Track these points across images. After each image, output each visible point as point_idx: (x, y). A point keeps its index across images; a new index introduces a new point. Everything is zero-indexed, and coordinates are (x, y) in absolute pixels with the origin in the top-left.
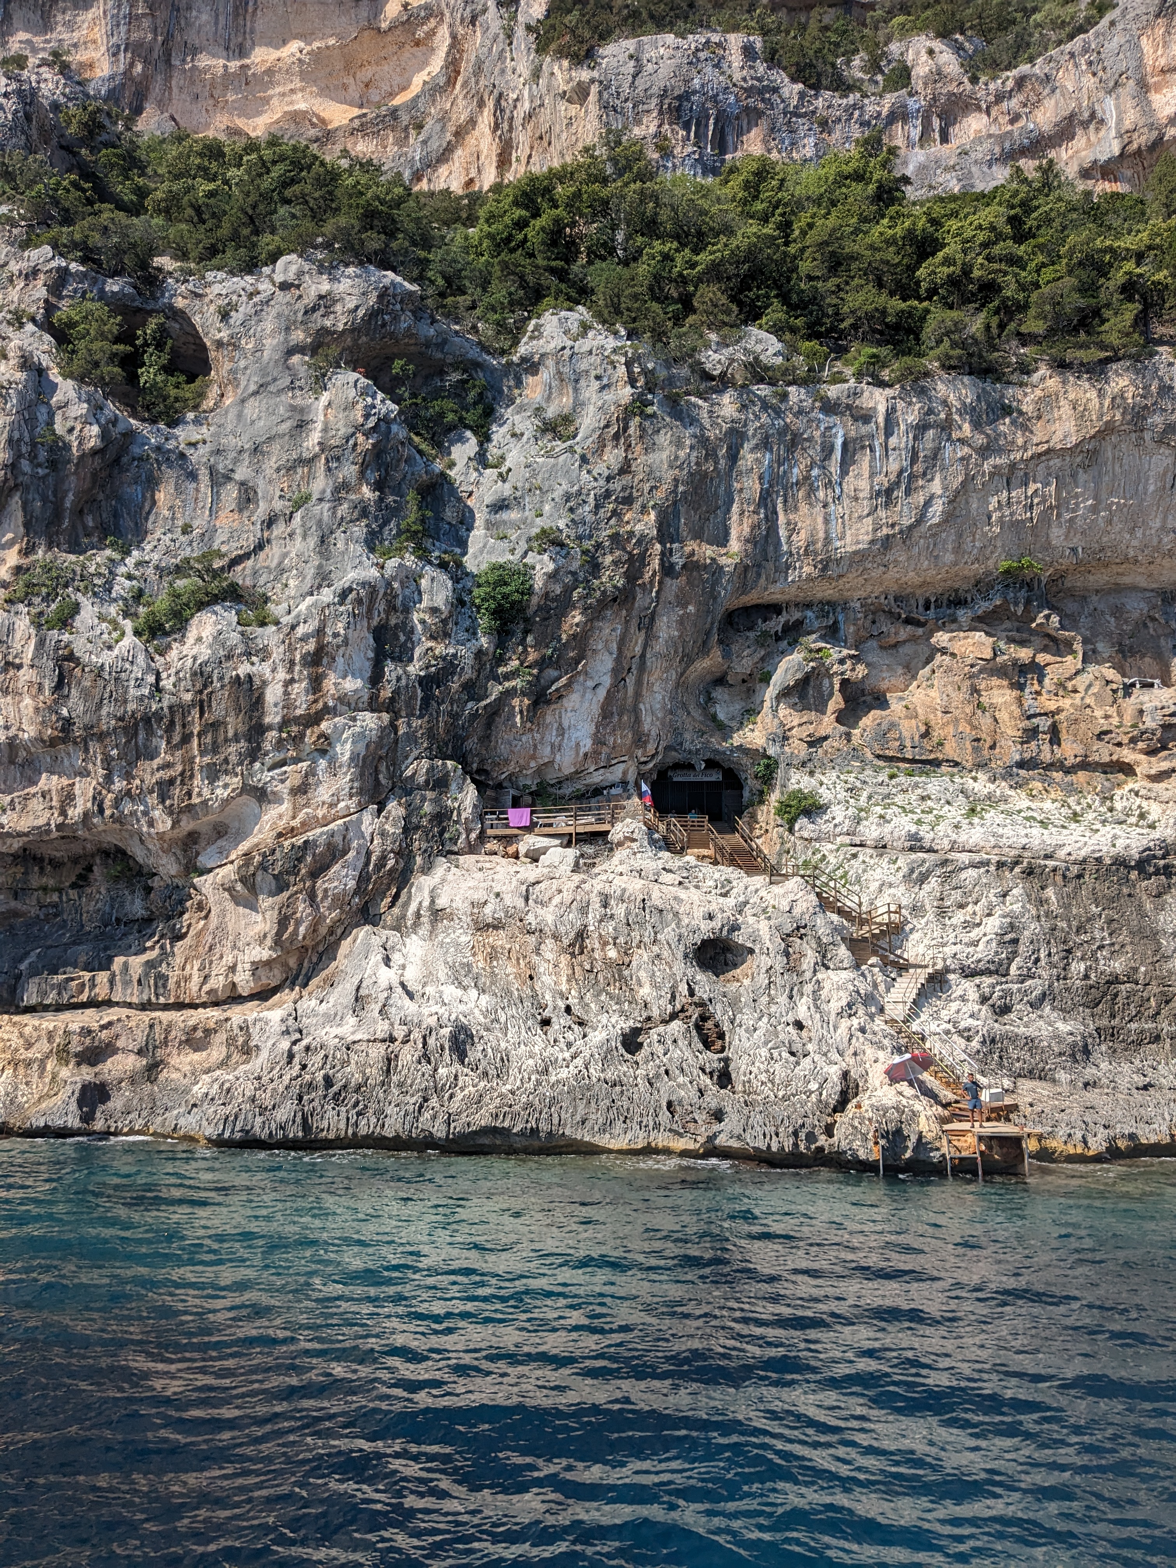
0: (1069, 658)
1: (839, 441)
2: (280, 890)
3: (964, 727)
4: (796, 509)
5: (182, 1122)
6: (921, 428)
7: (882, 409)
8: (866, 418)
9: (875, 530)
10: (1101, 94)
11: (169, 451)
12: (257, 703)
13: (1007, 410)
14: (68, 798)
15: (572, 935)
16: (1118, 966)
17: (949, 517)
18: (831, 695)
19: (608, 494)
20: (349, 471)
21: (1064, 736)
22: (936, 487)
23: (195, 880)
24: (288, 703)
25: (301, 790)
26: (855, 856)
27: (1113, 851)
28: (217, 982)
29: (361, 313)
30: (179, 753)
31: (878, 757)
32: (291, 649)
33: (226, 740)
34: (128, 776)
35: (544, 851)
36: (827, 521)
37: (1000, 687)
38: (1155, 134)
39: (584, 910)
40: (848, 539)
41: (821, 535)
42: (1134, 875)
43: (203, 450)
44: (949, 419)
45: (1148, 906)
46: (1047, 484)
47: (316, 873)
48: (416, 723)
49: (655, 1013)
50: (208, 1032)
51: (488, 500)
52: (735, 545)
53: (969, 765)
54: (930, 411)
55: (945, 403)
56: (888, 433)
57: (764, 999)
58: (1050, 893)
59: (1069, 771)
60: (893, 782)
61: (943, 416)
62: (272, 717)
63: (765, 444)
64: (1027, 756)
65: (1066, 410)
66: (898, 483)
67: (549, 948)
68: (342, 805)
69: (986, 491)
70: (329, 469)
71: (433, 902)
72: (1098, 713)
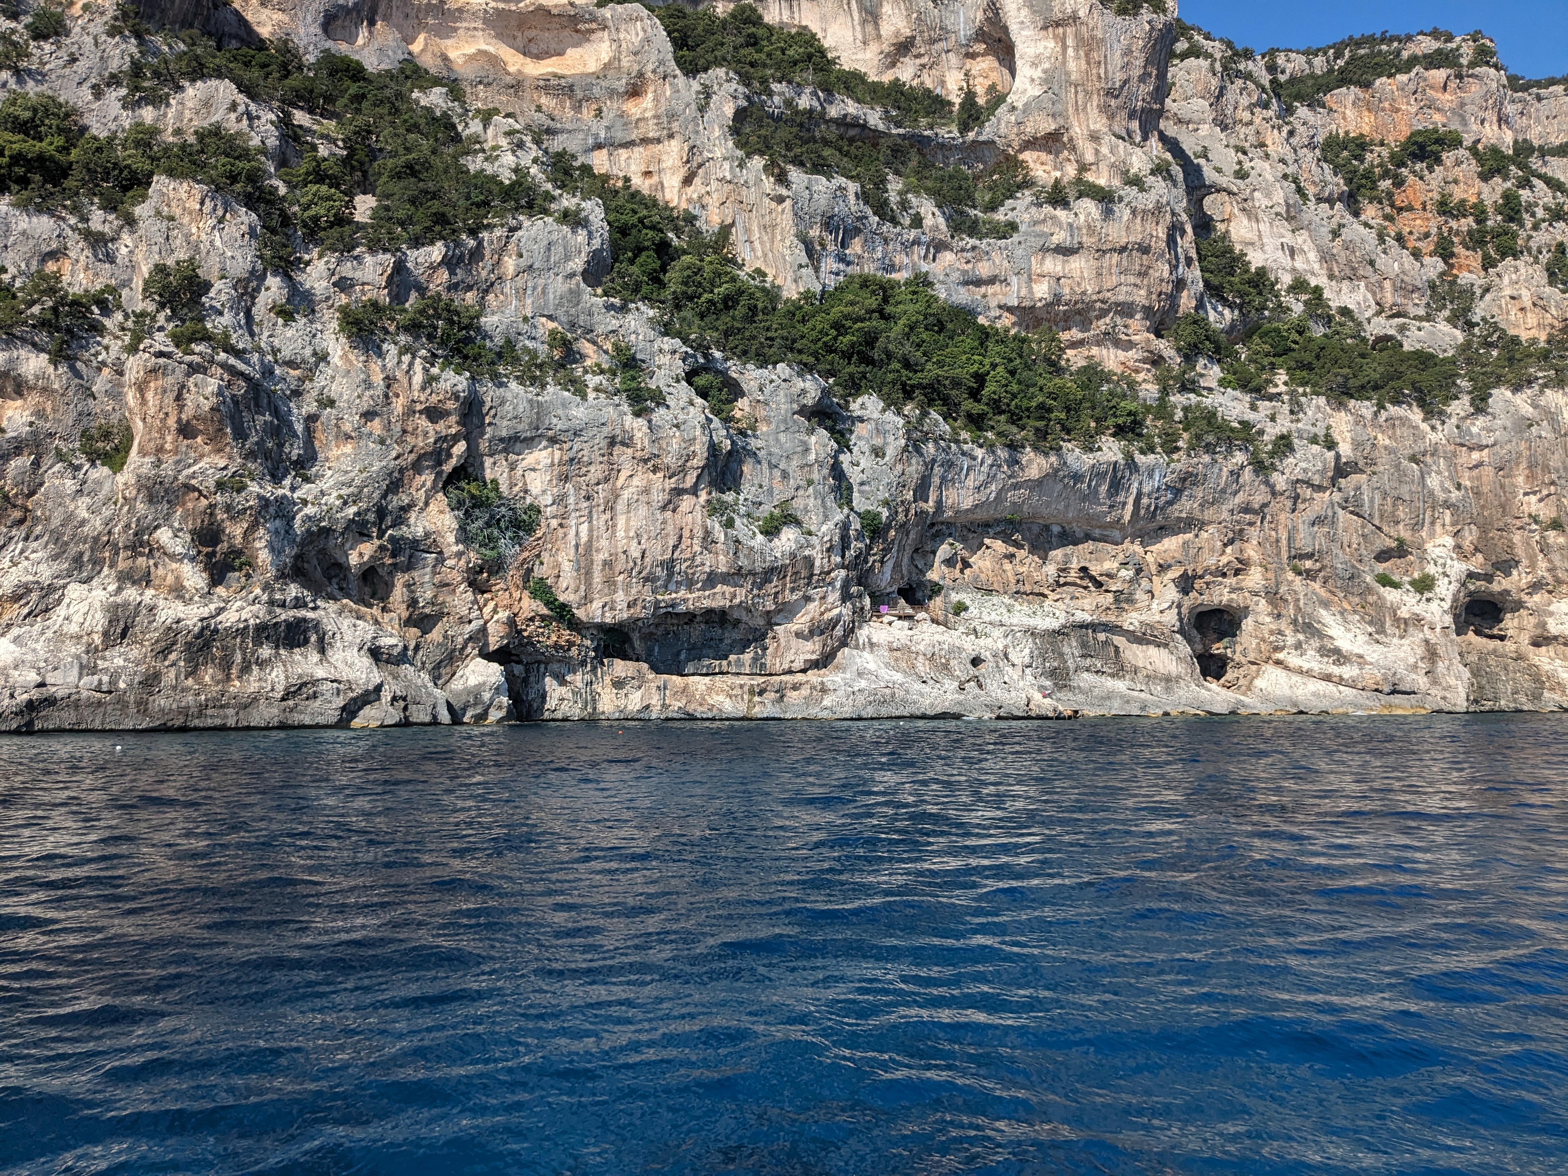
0: (1021, 550)
1: (965, 467)
3: (998, 578)
4: (950, 490)
6: (992, 466)
7: (980, 456)
8: (975, 459)
9: (973, 501)
10: (1011, 273)
12: (813, 565)
13: (1017, 462)
14: (734, 596)
16: (1056, 664)
17: (995, 499)
18: (957, 562)
19: (899, 483)
20: (825, 471)
21: (1026, 582)
22: (993, 487)
23: (773, 628)
24: (822, 567)
25: (823, 598)
26: (987, 627)
27: (1050, 627)
28: (786, 666)
29: (817, 398)
30: (782, 582)
31: (976, 587)
32: (822, 546)
33: (799, 578)
35: (892, 621)
37: (1006, 562)
38: (1032, 302)
40: (965, 504)
41: (956, 501)
42: (1056, 635)
43: (763, 452)
44: (1000, 463)
45: (1061, 645)
46: (1026, 491)
47: (831, 629)
48: (853, 573)
50: (799, 684)
51: (858, 480)
52: (931, 504)
53: (1002, 593)
54: (995, 460)
55: (999, 457)
56: (981, 466)
58: (1038, 641)
59: (1029, 595)
60: (984, 598)
61: (998, 462)
62: (817, 572)
63: (942, 465)
64: (1017, 589)
65: (1035, 466)
66: (982, 485)
69: (1009, 490)
71: (868, 640)
72: (1035, 574)
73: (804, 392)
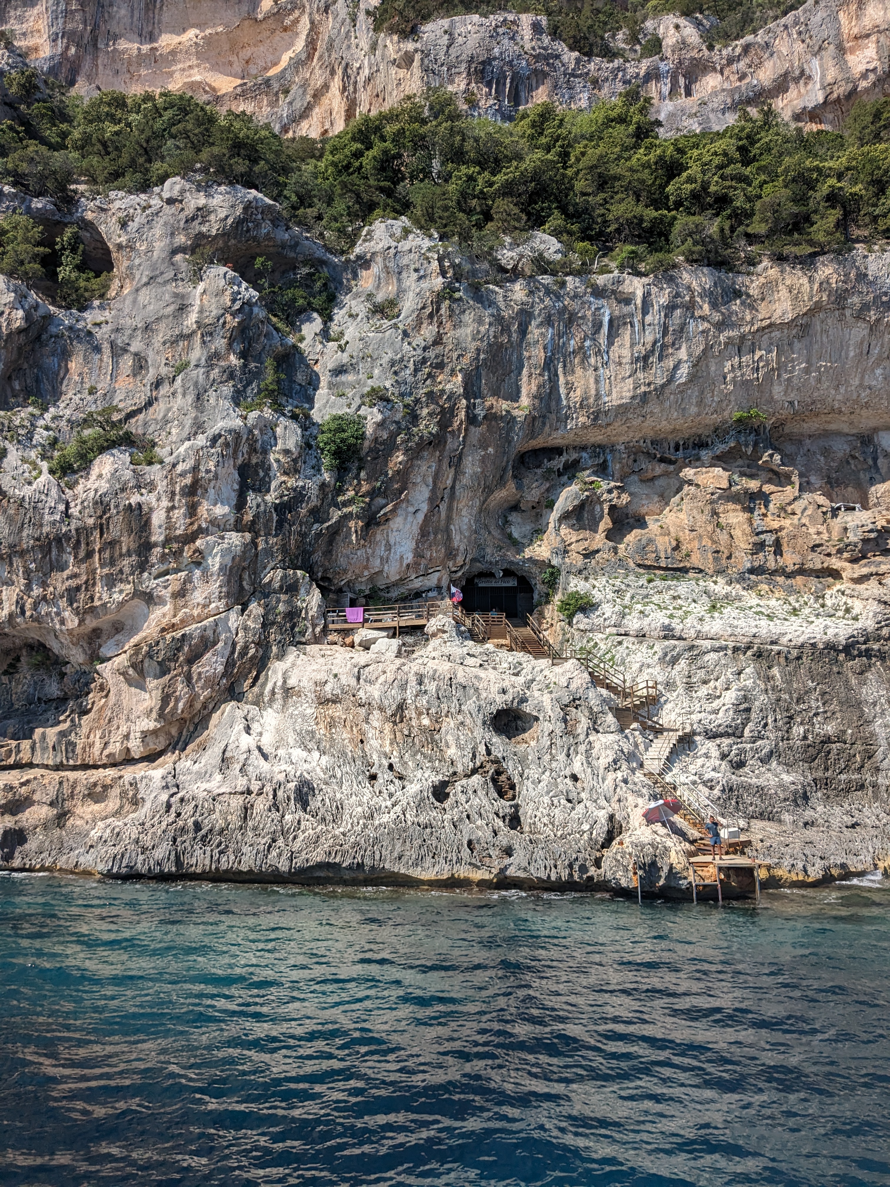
0: (789, 488)
1: (606, 319)
2: (163, 673)
3: (707, 542)
4: (573, 372)
5: (82, 860)
6: (670, 308)
7: (639, 293)
8: (627, 300)
9: (635, 388)
10: (809, 57)
11: (79, 330)
12: (145, 525)
13: (738, 294)
15: (394, 707)
16: (830, 729)
17: (693, 378)
18: (602, 517)
19: (424, 361)
20: (220, 343)
21: (785, 548)
22: (683, 354)
23: (98, 667)
24: (170, 525)
25: (181, 594)
26: (620, 643)
27: (825, 638)
28: (115, 748)
29: (230, 221)
30: (84, 566)
31: (639, 566)
32: (172, 483)
33: (121, 555)
34: (44, 585)
35: (374, 641)
36: (597, 381)
37: (735, 510)
38: (850, 86)
39: (403, 687)
40: (614, 395)
41: (593, 392)
42: (842, 657)
43: (106, 329)
44: (692, 301)
45: (854, 681)
46: (770, 351)
47: (191, 661)
48: (272, 540)
49: (460, 769)
50: (105, 787)
51: (330, 366)
52: (525, 401)
53: (710, 572)
54: (678, 295)
55: (689, 288)
56: (645, 312)
57: (547, 757)
58: (775, 671)
59: (789, 576)
60: (651, 585)
61: (687, 298)
62: (157, 537)
63: (548, 322)
64: (757, 564)
65: (783, 293)
66: (652, 352)
67: (376, 718)
68: (213, 605)
69: (722, 357)
70: (204, 342)
71: (285, 682)
72: (812, 530)
73: (203, 213)
